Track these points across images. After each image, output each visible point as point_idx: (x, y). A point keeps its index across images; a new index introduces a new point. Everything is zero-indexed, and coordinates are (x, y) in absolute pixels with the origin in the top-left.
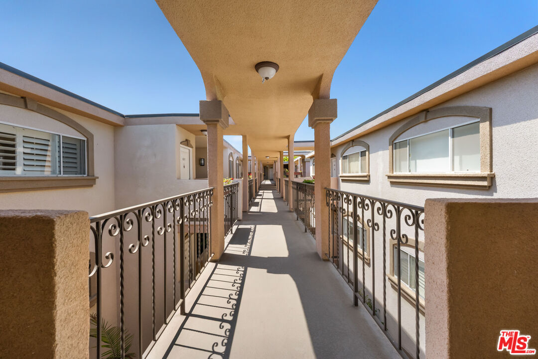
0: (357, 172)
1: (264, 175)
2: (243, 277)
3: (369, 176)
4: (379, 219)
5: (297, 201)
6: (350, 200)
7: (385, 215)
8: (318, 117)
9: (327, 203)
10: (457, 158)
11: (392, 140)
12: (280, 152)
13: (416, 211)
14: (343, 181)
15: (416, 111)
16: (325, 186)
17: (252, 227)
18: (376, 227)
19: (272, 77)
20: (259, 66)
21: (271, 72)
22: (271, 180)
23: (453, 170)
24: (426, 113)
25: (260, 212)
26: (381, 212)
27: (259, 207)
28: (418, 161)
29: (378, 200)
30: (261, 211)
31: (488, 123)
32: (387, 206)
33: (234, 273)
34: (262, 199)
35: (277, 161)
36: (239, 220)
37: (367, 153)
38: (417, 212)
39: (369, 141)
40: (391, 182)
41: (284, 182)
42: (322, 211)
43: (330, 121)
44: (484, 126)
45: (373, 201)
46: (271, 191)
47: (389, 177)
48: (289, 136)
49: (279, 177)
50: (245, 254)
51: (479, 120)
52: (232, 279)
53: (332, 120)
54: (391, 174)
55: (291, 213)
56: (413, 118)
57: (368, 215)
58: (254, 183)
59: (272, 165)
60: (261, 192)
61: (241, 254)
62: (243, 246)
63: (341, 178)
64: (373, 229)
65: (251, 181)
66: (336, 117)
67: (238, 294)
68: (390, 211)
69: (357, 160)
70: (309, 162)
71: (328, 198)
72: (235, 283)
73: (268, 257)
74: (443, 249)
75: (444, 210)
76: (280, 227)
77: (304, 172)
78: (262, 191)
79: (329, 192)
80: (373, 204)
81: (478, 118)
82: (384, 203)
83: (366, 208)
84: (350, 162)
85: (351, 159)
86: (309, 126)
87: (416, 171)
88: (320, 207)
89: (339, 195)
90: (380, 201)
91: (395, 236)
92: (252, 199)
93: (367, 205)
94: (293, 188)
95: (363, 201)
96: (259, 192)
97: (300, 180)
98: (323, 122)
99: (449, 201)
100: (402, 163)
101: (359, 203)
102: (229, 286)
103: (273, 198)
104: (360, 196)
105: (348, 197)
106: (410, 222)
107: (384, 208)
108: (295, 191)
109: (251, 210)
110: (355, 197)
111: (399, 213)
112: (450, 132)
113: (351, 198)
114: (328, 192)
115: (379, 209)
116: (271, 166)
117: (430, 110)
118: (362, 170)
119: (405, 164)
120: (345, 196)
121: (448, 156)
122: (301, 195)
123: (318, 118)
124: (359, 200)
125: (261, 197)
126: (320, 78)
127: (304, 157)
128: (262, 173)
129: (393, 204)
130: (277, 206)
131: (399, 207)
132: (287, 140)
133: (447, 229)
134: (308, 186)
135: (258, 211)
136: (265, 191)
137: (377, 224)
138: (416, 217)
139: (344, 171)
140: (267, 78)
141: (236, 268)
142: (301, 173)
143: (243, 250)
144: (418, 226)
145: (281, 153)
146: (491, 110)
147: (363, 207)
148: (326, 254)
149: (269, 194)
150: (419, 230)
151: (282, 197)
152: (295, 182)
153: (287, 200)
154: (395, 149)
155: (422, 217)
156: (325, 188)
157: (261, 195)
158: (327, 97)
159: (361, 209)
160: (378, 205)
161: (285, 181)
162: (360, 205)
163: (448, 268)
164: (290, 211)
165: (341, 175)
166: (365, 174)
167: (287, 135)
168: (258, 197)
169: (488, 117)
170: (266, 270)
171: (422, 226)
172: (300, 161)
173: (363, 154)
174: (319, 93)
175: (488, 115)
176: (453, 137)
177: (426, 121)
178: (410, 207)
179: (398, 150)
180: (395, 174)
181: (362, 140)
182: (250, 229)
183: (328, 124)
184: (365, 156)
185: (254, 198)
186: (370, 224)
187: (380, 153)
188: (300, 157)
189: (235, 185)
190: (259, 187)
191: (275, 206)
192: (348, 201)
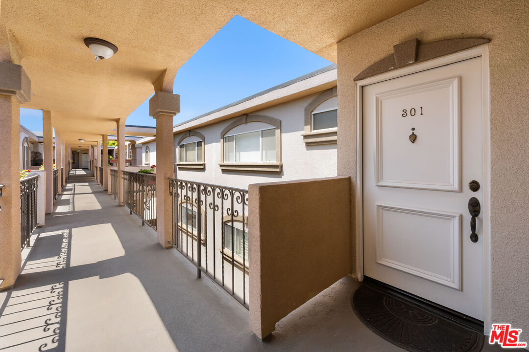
0: (195, 161)
1: (73, 163)
2: (63, 295)
3: (205, 165)
4: (218, 202)
5: (131, 192)
6: (195, 188)
7: (223, 198)
8: (162, 108)
9: (170, 192)
10: (264, 152)
11: (223, 134)
12: (103, 135)
13: (243, 192)
14: (180, 169)
15: (241, 114)
16: (168, 176)
17: (66, 232)
18: (216, 208)
19: (108, 57)
20: (89, 41)
21: (108, 53)
22: (84, 169)
23: (262, 161)
24: (246, 117)
25: (74, 211)
26: (220, 196)
27: (71, 206)
28: (241, 153)
29: (217, 187)
30: (76, 210)
31: (279, 130)
32: (225, 191)
33: (48, 294)
34: (74, 194)
35: (96, 146)
36: (39, 227)
37: (203, 143)
38: (243, 194)
39: (204, 133)
40: (222, 170)
41: (109, 172)
42: (165, 201)
43: (173, 115)
44: (278, 131)
45: (214, 187)
46: (87, 184)
47: (221, 166)
48: (119, 119)
49: (99, 165)
50: (61, 267)
51: (275, 127)
52: (46, 302)
53: (175, 114)
54: (222, 163)
55: (121, 208)
56: (237, 119)
57: (210, 199)
58: (59, 174)
59: (88, 150)
60: (69, 186)
61: (54, 268)
62: (55, 258)
63: (178, 167)
64: (214, 210)
65: (56, 171)
66: (179, 111)
67: (60, 316)
68: (227, 195)
69: (194, 149)
70: (142, 148)
71: (171, 188)
72: (51, 305)
73: (98, 262)
74: (258, 215)
75: (258, 191)
76: (109, 225)
77: (135, 159)
78: (73, 184)
79: (173, 181)
80: (214, 190)
81: (275, 126)
82: (222, 189)
83: (209, 194)
84: (186, 151)
85: (188, 148)
86: (150, 115)
87: (240, 161)
88: (163, 197)
89: (184, 184)
90: (219, 187)
91: (230, 213)
92: (57, 196)
93: (209, 191)
94: (124, 179)
95: (206, 189)
96: (66, 186)
97: (134, 169)
98: (166, 114)
99: (261, 185)
100: (231, 154)
101: (203, 190)
102: (44, 311)
103: (91, 191)
104: (203, 184)
105: (192, 185)
106: (240, 201)
107: (222, 192)
108: (128, 183)
109: (57, 211)
110: (199, 185)
111: (232, 195)
112: (260, 133)
113: (195, 186)
114: (171, 182)
115: (218, 194)
116: (86, 152)
117: (249, 115)
118: (199, 158)
119: (232, 155)
120: (189, 185)
121: (259, 150)
122: (136, 186)
123: (161, 110)
124: (202, 188)
125: (72, 192)
126: (164, 72)
127: (135, 142)
128: (70, 160)
129: (228, 189)
130: (99, 202)
131: (232, 191)
132: (115, 124)
133: (260, 202)
134: (146, 176)
135: (71, 210)
136: (76, 184)
137: (217, 206)
138: (243, 196)
139: (181, 159)
140: (101, 58)
141: (49, 287)
142: (131, 160)
143: (55, 263)
144: (244, 203)
145: (104, 137)
146: (281, 121)
147: (206, 193)
148: (169, 242)
149: (83, 188)
150: (245, 205)
151: (106, 190)
152: (127, 172)
153: (115, 193)
154: (226, 142)
155: (247, 196)
156: (169, 178)
157: (70, 190)
158: (170, 91)
159: (204, 195)
160: (218, 190)
161: (111, 170)
162: (203, 192)
163: (260, 226)
164: (120, 206)
165: (177, 163)
166: (201, 163)
167: (116, 117)
168: (65, 193)
169: (279, 127)
170: (97, 277)
171: (247, 202)
172: (129, 146)
173: (199, 144)
174: (162, 86)
175: (279, 125)
176: (262, 137)
177: (246, 123)
178: (239, 191)
179: (227, 143)
180: (226, 163)
181: (198, 131)
182: (62, 235)
183: (172, 117)
184: (201, 146)
185: (59, 195)
186: (212, 207)
187: (214, 144)
188: (129, 143)
189: (33, 179)
190: (66, 179)
191: (97, 201)
192: (193, 189)
